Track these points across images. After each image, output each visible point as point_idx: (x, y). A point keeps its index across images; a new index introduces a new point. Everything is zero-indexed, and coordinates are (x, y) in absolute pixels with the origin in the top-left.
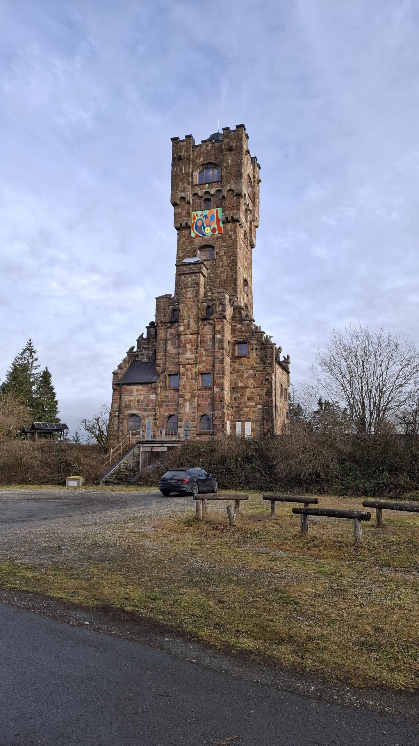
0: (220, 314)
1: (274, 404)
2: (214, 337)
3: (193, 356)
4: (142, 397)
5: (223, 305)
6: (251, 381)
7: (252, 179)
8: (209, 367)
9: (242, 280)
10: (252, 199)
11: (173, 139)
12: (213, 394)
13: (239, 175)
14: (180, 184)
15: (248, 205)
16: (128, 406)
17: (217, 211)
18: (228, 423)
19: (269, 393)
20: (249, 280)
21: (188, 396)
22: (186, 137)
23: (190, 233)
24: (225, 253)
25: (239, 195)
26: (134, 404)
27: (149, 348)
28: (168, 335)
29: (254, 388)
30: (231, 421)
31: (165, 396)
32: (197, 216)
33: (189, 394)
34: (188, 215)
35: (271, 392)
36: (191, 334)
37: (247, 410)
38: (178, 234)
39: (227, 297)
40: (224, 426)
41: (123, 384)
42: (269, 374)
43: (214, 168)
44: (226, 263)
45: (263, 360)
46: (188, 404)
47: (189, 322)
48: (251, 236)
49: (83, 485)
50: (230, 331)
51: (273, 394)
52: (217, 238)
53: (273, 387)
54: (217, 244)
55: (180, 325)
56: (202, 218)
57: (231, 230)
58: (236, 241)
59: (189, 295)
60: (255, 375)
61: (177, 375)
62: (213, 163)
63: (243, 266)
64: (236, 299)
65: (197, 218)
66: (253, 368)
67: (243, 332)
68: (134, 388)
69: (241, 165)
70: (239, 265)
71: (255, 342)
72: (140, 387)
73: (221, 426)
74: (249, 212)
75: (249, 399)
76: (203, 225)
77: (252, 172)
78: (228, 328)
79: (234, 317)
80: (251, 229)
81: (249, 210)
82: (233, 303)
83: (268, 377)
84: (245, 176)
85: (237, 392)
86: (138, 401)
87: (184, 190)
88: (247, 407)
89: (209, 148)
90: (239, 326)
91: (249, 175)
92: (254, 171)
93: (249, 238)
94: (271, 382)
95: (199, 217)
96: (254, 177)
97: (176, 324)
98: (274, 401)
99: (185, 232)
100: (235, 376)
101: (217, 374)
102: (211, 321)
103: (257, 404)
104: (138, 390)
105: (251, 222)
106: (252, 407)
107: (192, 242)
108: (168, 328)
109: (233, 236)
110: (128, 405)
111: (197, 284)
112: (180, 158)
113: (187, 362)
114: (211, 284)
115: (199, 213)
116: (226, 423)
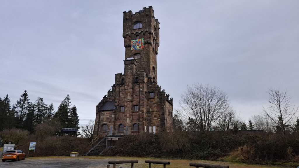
0: (142, 80)
1: (165, 118)
2: (139, 90)
3: (131, 98)
4: (108, 116)
5: (143, 77)
6: (155, 109)
7: (156, 27)
8: (137, 103)
9: (152, 67)
10: (156, 35)
11: (124, 12)
12: (139, 114)
13: (150, 25)
14: (126, 29)
15: (154, 38)
16: (103, 120)
17: (141, 40)
18: (146, 127)
19: (163, 113)
20: (155, 67)
21: (128, 115)
22: (129, 11)
23: (131, 48)
24: (145, 56)
25: (150, 33)
26: (105, 120)
27: (113, 95)
28: (120, 90)
29: (157, 111)
30: (147, 126)
31: (119, 116)
32: (133, 42)
33: (129, 115)
34: (130, 41)
35: (164, 113)
36: (130, 89)
37: (154, 121)
38: (126, 49)
39: (145, 73)
40: (143, 128)
41: (101, 111)
42: (163, 105)
43: (140, 23)
44: (145, 60)
45: (161, 99)
46: (128, 119)
47: (129, 84)
48: (156, 50)
49: (78, 156)
50: (146, 88)
51: (165, 114)
52: (142, 50)
53: (165, 111)
54: (142, 52)
55: (125, 85)
56: (135, 42)
57: (147, 47)
58: (149, 51)
59: (129, 73)
60: (157, 106)
61: (124, 106)
62: (139, 21)
63: (152, 61)
64: (149, 74)
65: (133, 43)
66: (156, 103)
67: (152, 88)
68: (105, 113)
69: (151, 21)
70: (151, 61)
71: (157, 92)
72: (108, 112)
73: (142, 128)
74: (155, 40)
75: (155, 116)
76: (136, 45)
77: (156, 25)
78: (145, 86)
79: (148, 82)
80: (156, 47)
81: (155, 39)
82: (148, 76)
83: (163, 107)
84: (153, 26)
85: (150, 113)
86: (107, 118)
87: (128, 32)
88: (154, 120)
89: (138, 15)
90: (150, 85)
91: (154, 26)
92: (157, 24)
93: (155, 50)
94: (164, 109)
95: (134, 42)
96: (157, 27)
97: (124, 85)
98: (165, 117)
99: (129, 48)
100: (149, 107)
101: (141, 106)
102: (138, 84)
103: (158, 119)
104: (107, 113)
105: (156, 44)
106: (156, 120)
107: (131, 52)
108: (120, 87)
109: (148, 49)
111: (133, 68)
112: (127, 19)
113: (128, 101)
114: (138, 68)
115: (134, 40)
116: (145, 127)
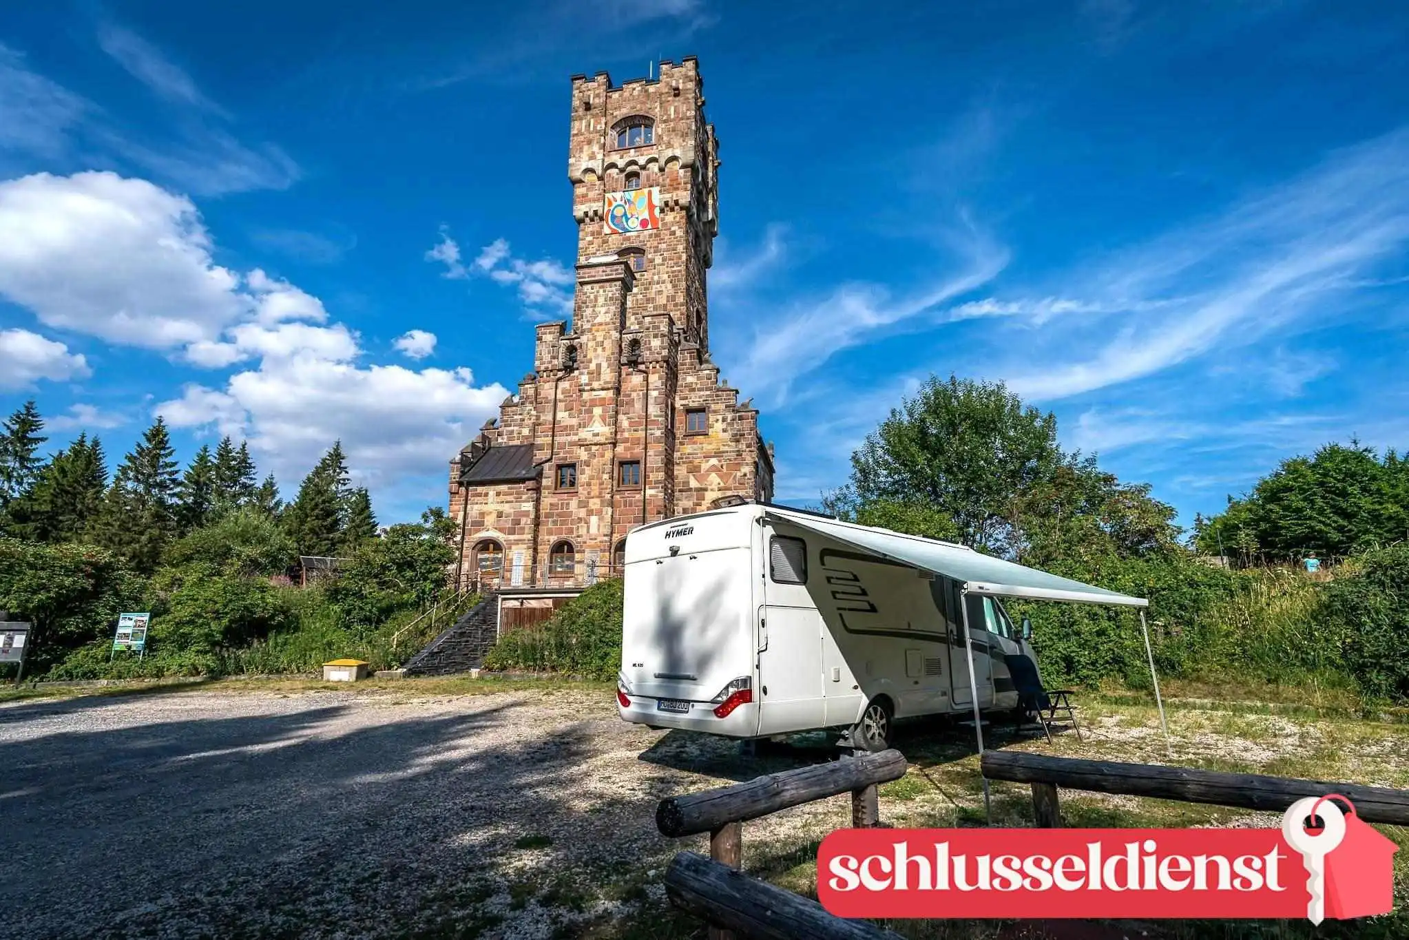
0: (658, 354)
2: (645, 395)
3: (606, 429)
4: (506, 507)
5: (664, 337)
6: (710, 478)
8: (636, 451)
12: (644, 500)
13: (690, 134)
14: (586, 148)
15: (700, 193)
16: (479, 524)
17: (650, 192)
21: (594, 504)
23: (602, 228)
24: (664, 260)
25: (688, 166)
26: (490, 520)
27: (522, 420)
28: (559, 391)
32: (615, 200)
33: (598, 500)
34: (600, 197)
36: (603, 389)
39: (670, 325)
41: (472, 483)
44: (665, 276)
45: (736, 439)
46: (594, 519)
47: (599, 366)
52: (650, 236)
54: (649, 246)
55: (581, 374)
56: (623, 203)
57: (675, 223)
58: (684, 240)
59: (599, 319)
60: (722, 467)
61: (573, 464)
62: (642, 117)
65: (615, 204)
66: (718, 454)
67: (701, 390)
68: (492, 490)
69: (691, 118)
71: (720, 407)
72: (504, 488)
74: (701, 206)
76: (625, 214)
79: (681, 364)
81: (702, 202)
82: (680, 339)
83: (745, 469)
85: (689, 498)
86: (500, 515)
87: (592, 157)
89: (636, 93)
90: (691, 379)
94: (751, 480)
95: (619, 202)
97: (576, 373)
99: (594, 227)
100: (684, 468)
101: (651, 462)
104: (498, 494)
107: (604, 242)
108: (561, 379)
109: (679, 233)
110: (479, 522)
111: (615, 299)
112: (588, 108)
113: (596, 439)
115: (618, 195)
